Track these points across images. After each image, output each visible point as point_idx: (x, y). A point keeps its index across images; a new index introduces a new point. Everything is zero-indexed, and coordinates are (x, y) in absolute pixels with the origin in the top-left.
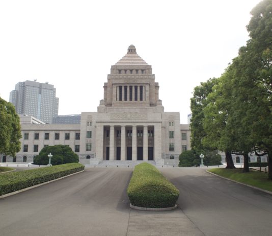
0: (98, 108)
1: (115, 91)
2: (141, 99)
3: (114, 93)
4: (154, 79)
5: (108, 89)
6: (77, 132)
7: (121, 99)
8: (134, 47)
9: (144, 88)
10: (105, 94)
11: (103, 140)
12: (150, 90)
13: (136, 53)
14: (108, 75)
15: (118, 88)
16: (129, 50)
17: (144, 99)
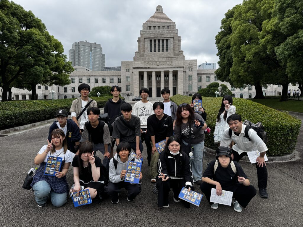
0: (134, 58)
1: (147, 44)
2: (167, 50)
3: (146, 46)
4: (177, 33)
5: (141, 43)
6: (119, 77)
7: (151, 50)
8: (161, 7)
9: (169, 41)
10: (139, 47)
11: (138, 82)
12: (174, 42)
13: (163, 12)
14: (141, 31)
15: (149, 41)
16: (157, 10)
17: (169, 50)
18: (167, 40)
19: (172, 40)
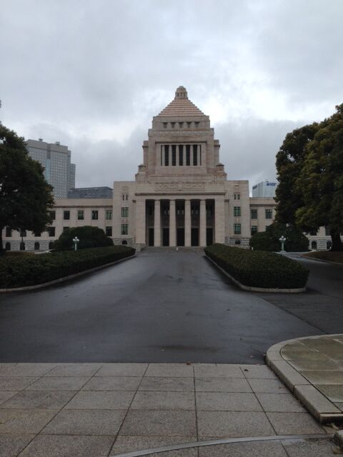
0: (136, 175)
2: (195, 163)
3: (158, 155)
4: (212, 135)
5: (150, 150)
7: (167, 164)
8: (185, 89)
9: (199, 147)
10: (146, 156)
11: (144, 219)
12: (207, 150)
13: (187, 98)
14: (149, 130)
15: (163, 148)
16: (177, 94)
17: (198, 163)
18: (195, 147)
19: (203, 146)
